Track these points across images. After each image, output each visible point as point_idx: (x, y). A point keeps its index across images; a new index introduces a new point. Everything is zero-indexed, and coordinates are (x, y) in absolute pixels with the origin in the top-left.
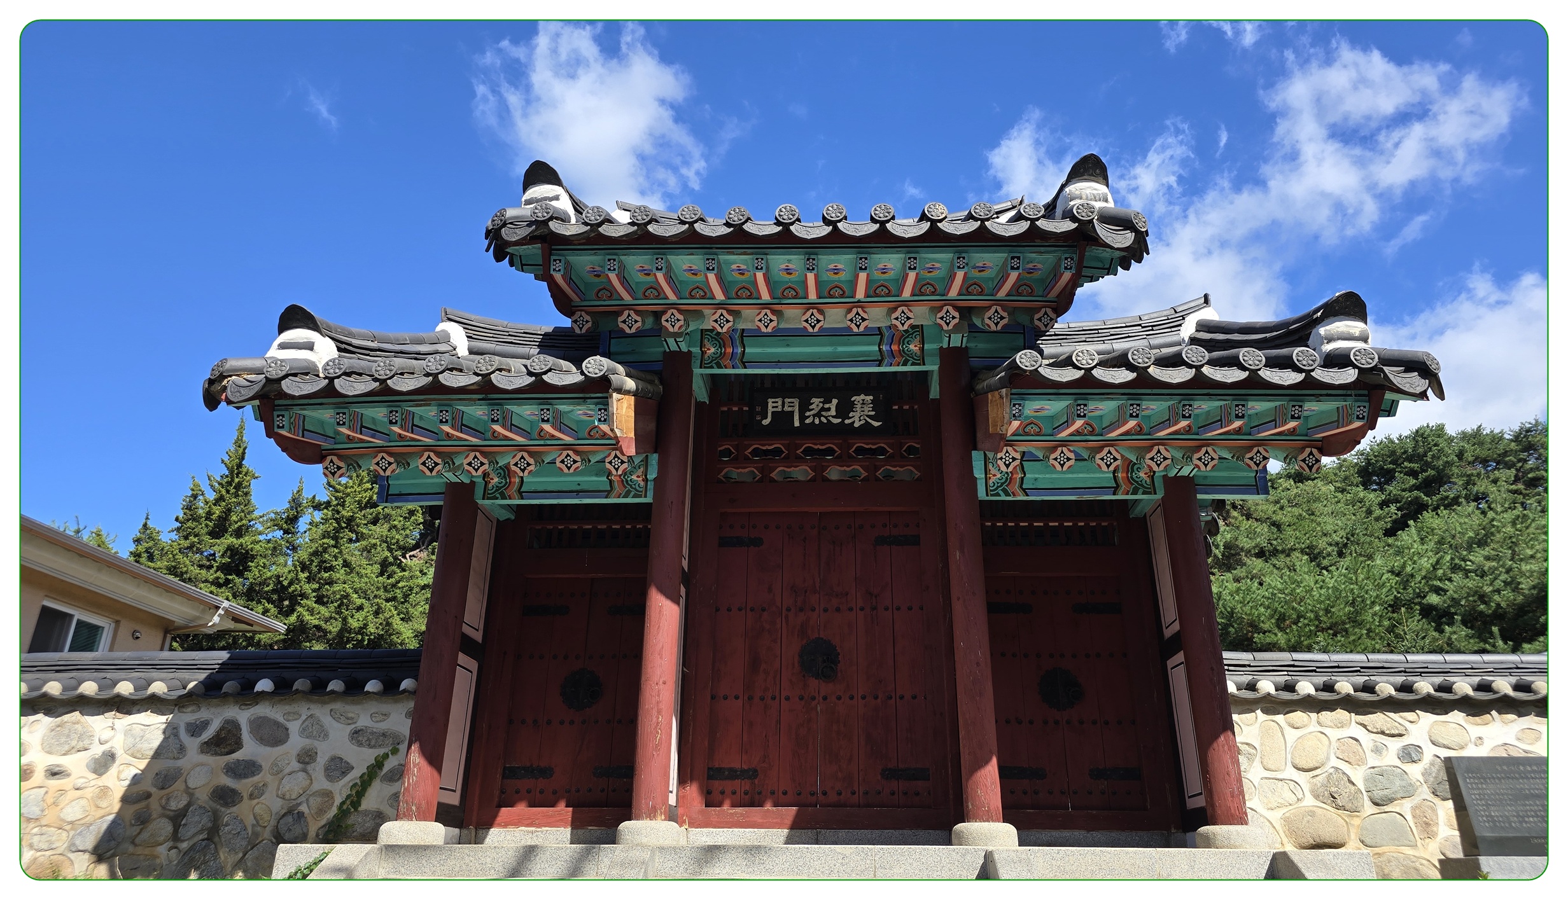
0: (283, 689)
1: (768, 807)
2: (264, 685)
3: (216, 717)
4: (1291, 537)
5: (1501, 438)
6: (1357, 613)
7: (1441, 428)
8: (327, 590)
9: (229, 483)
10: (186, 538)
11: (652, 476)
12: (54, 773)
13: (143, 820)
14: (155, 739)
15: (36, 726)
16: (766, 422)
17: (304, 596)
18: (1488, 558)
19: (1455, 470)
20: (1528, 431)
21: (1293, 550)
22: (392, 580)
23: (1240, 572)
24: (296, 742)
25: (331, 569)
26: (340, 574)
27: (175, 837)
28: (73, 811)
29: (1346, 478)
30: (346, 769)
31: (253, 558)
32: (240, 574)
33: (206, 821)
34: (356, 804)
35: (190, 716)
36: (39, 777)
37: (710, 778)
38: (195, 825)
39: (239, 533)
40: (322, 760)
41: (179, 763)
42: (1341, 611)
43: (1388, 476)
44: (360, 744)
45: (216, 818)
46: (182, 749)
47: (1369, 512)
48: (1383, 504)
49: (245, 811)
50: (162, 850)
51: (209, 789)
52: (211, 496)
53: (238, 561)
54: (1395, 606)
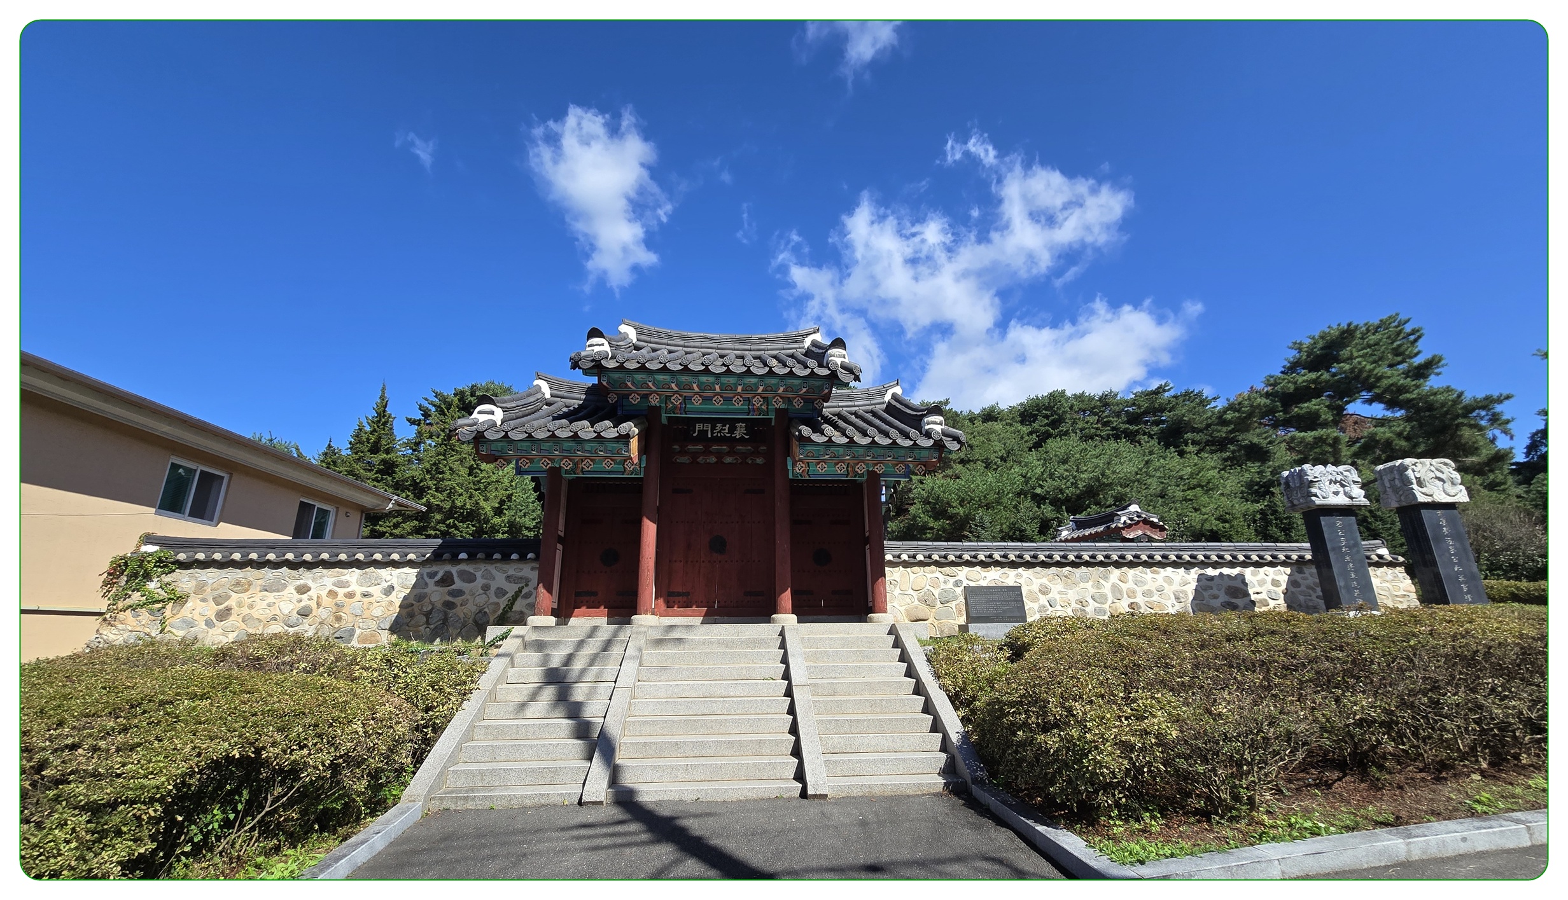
0: (472, 558)
1: (694, 608)
2: (463, 556)
3: (441, 570)
4: (977, 454)
5: (1093, 399)
6: (1000, 498)
7: (1063, 392)
8: (443, 484)
9: (379, 421)
10: (356, 453)
11: (643, 465)
12: (365, 595)
13: (411, 616)
14: (413, 580)
15: (353, 574)
16: (695, 435)
17: (429, 488)
18: (1066, 470)
19: (1068, 416)
20: (1106, 395)
21: (978, 460)
22: (477, 479)
23: (949, 472)
24: (480, 581)
25: (442, 473)
26: (447, 475)
27: (427, 623)
28: (378, 612)
29: (1013, 418)
30: (505, 593)
31: (397, 466)
32: (390, 475)
33: (441, 616)
34: (511, 608)
35: (428, 570)
36: (358, 597)
37: (669, 596)
38: (436, 618)
39: (387, 452)
40: (493, 589)
41: (425, 591)
42: (992, 497)
43: (1035, 417)
44: (510, 582)
45: (446, 614)
46: (426, 584)
47: (1022, 438)
48: (1031, 433)
49: (460, 612)
50: (422, 628)
51: (442, 601)
52: (368, 429)
53: (389, 468)
54: (1019, 495)
